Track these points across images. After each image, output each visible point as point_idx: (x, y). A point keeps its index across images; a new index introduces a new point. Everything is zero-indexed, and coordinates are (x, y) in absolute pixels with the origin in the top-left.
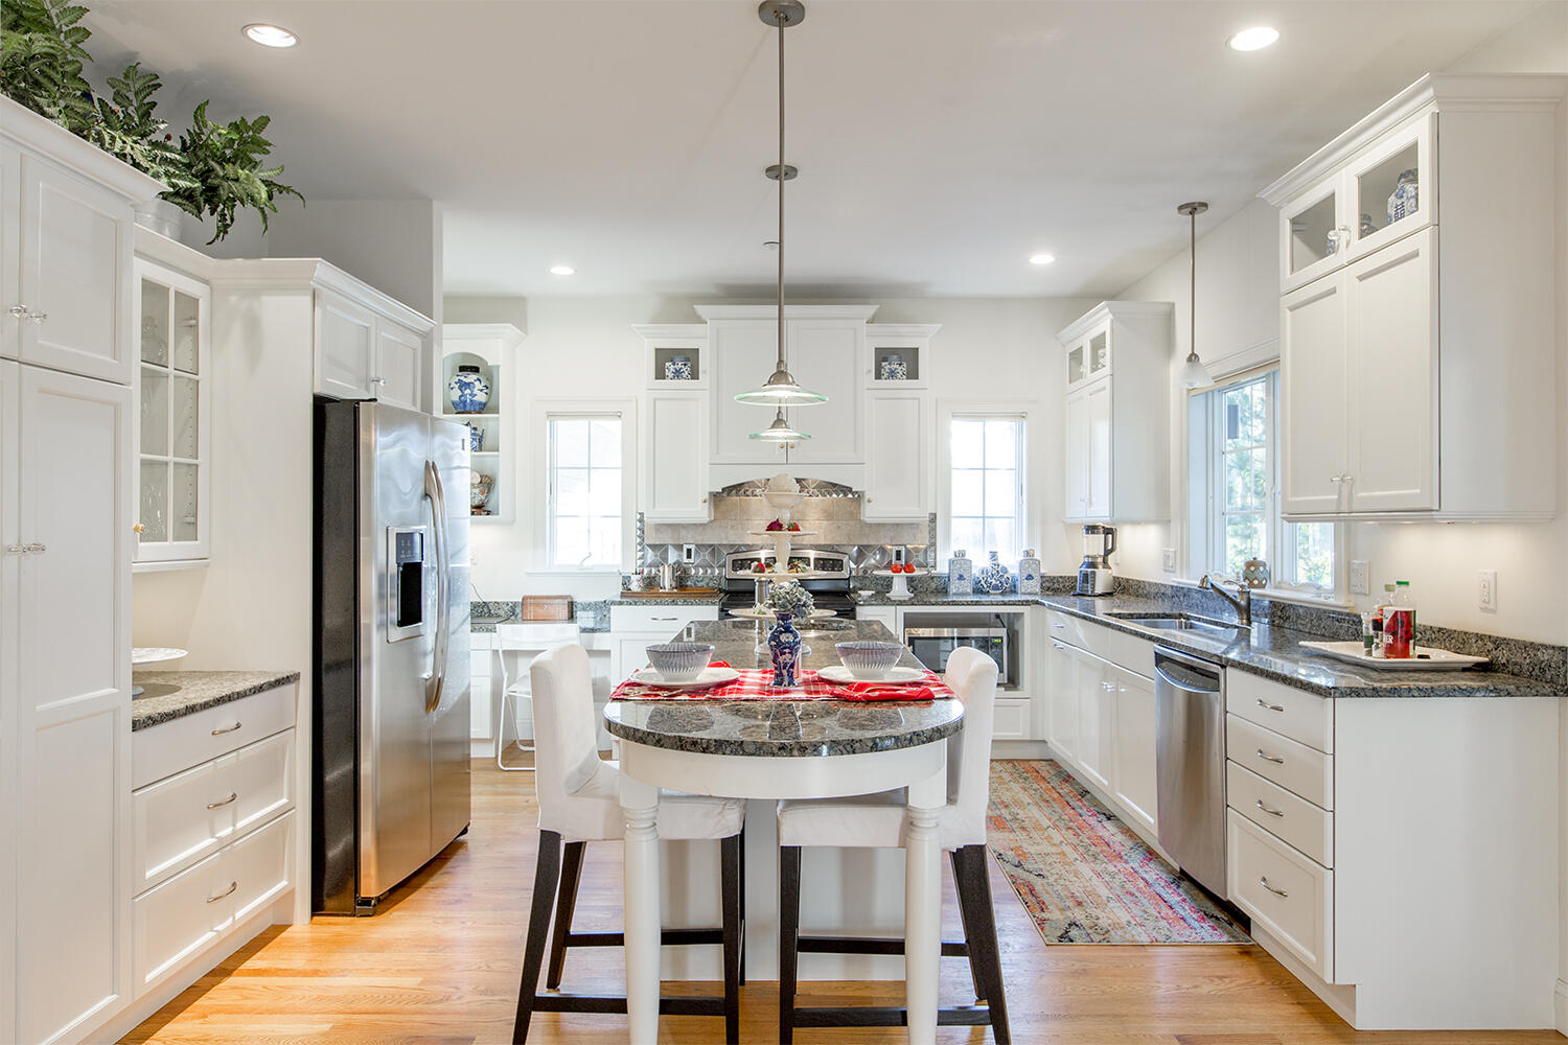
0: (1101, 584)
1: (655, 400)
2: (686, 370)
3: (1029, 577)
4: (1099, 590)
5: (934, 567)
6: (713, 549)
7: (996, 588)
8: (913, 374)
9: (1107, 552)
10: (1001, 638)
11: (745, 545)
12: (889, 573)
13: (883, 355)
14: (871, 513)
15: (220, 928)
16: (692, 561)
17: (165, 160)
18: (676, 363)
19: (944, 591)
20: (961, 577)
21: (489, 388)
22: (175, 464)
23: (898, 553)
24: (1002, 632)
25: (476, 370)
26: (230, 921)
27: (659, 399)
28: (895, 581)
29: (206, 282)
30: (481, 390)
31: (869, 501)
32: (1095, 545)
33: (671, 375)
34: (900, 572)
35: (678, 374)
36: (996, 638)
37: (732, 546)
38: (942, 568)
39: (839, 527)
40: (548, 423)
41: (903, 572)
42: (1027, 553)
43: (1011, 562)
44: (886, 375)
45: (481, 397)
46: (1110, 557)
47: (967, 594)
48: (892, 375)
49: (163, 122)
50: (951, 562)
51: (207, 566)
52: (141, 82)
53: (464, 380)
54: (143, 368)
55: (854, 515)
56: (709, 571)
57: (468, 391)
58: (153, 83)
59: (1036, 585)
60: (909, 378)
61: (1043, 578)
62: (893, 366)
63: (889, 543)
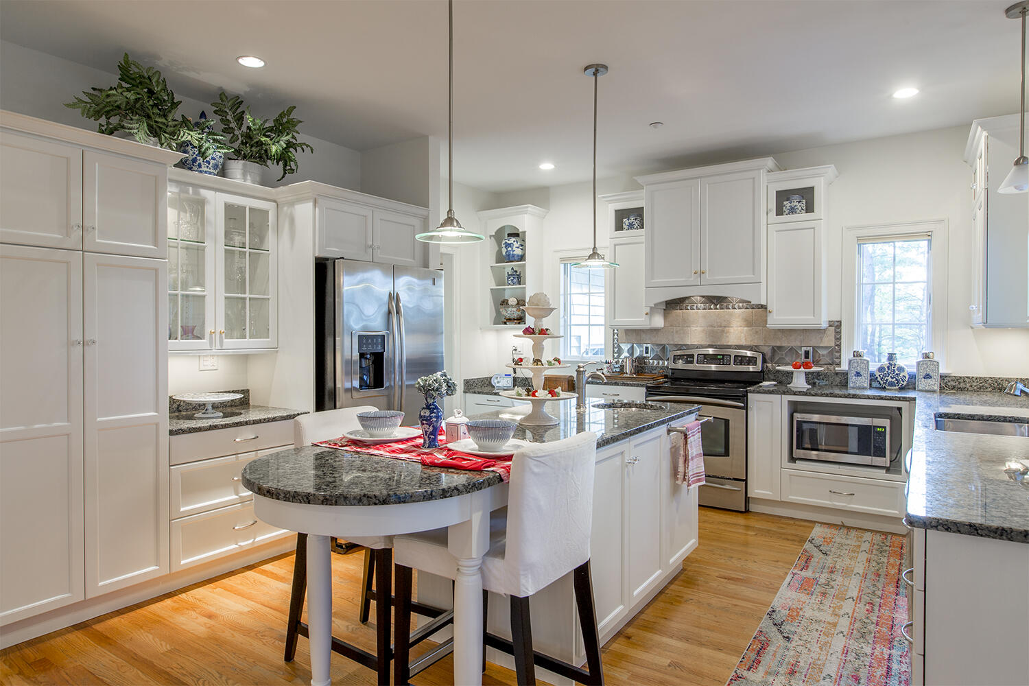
1: (615, 245)
2: (636, 223)
3: (927, 376)
5: (837, 364)
6: (664, 348)
7: (892, 384)
8: (810, 208)
10: (885, 428)
11: (685, 345)
12: (793, 368)
13: (783, 196)
14: (772, 321)
15: (242, 544)
16: (648, 355)
17: (215, 140)
18: (628, 218)
19: (844, 384)
20: (858, 374)
21: (523, 246)
22: (250, 299)
23: (807, 353)
24: (886, 423)
25: (517, 235)
26: (251, 541)
27: (618, 245)
28: (795, 375)
29: (275, 201)
30: (518, 248)
31: (770, 312)
33: (626, 227)
34: (800, 368)
35: (631, 226)
36: (880, 427)
37: (676, 345)
38: (844, 366)
39: (757, 332)
40: (562, 266)
41: (802, 369)
42: (926, 356)
43: (908, 362)
44: (787, 212)
45: (518, 252)
47: (864, 388)
48: (793, 211)
49: (212, 121)
50: (852, 361)
51: (277, 352)
52: (231, 102)
53: (508, 242)
54: (226, 250)
56: (661, 362)
57: (510, 249)
58: (237, 102)
59: (934, 384)
60: (807, 212)
61: (942, 377)
62: (794, 204)
63: (799, 344)
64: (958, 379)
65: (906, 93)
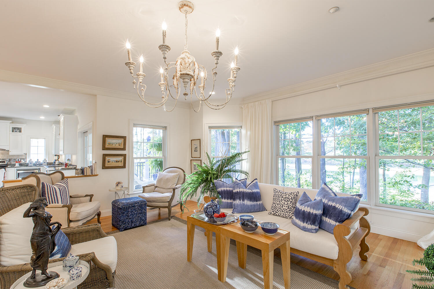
0: (57, 163)
3: (45, 163)
4: (56, 164)
5: (26, 162)
7: (38, 164)
8: (20, 131)
9: (58, 159)
12: (15, 163)
14: (10, 153)
19: (27, 165)
20: (31, 163)
23: (18, 160)
28: (16, 164)
32: (56, 158)
38: (28, 162)
39: (5, 156)
41: (18, 163)
42: (45, 159)
43: (41, 161)
46: (59, 159)
47: (32, 166)
48: (16, 131)
50: (29, 161)
55: (8, 154)
59: (46, 164)
60: (20, 132)
61: (47, 163)
62: (16, 130)
63: (16, 158)
64: (50, 163)
65: (46, 106)
